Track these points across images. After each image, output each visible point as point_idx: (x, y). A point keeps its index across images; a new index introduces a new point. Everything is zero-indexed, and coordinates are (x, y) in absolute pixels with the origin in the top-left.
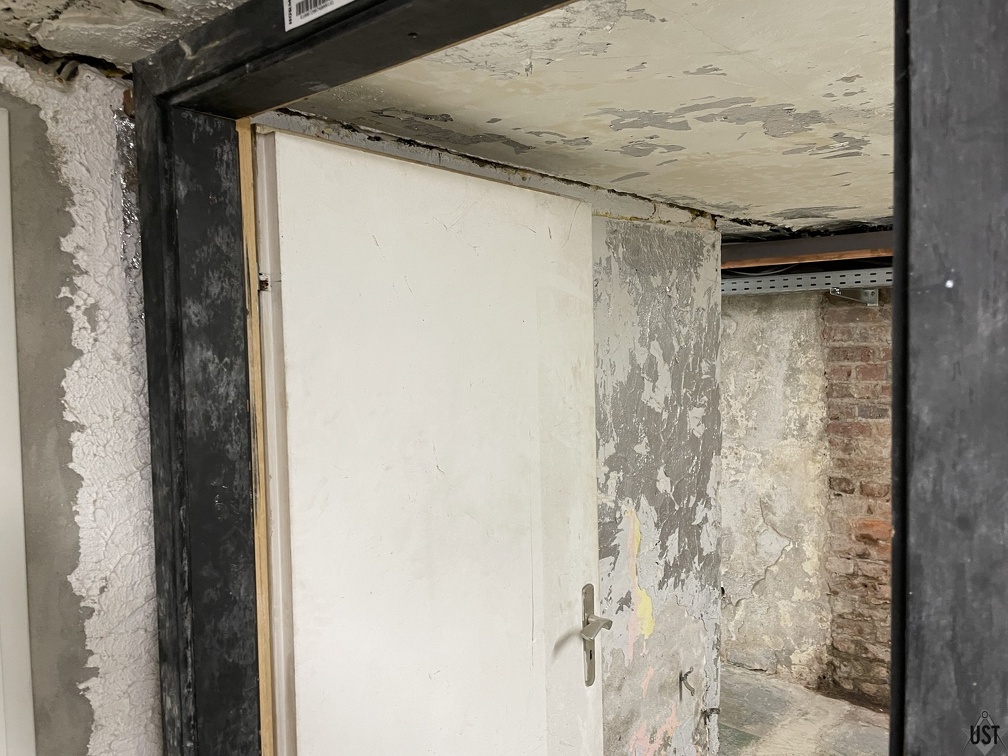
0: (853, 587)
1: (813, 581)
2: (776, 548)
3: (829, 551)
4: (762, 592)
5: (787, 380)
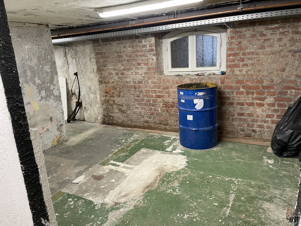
0: (105, 102)
1: (99, 102)
2: (93, 97)
3: (101, 96)
5: (90, 60)
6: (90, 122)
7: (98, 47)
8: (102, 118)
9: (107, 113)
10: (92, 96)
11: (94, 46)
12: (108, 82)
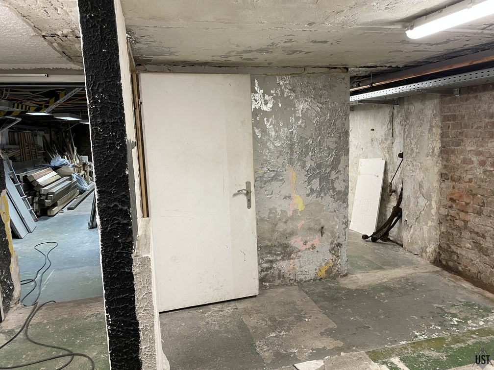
0: (447, 220)
1: (434, 218)
2: (423, 204)
3: (440, 205)
4: (419, 223)
5: (429, 131)
6: (411, 252)
7: (451, 105)
8: (435, 251)
9: (448, 245)
10: (422, 202)
11: (442, 102)
12: (460, 178)
